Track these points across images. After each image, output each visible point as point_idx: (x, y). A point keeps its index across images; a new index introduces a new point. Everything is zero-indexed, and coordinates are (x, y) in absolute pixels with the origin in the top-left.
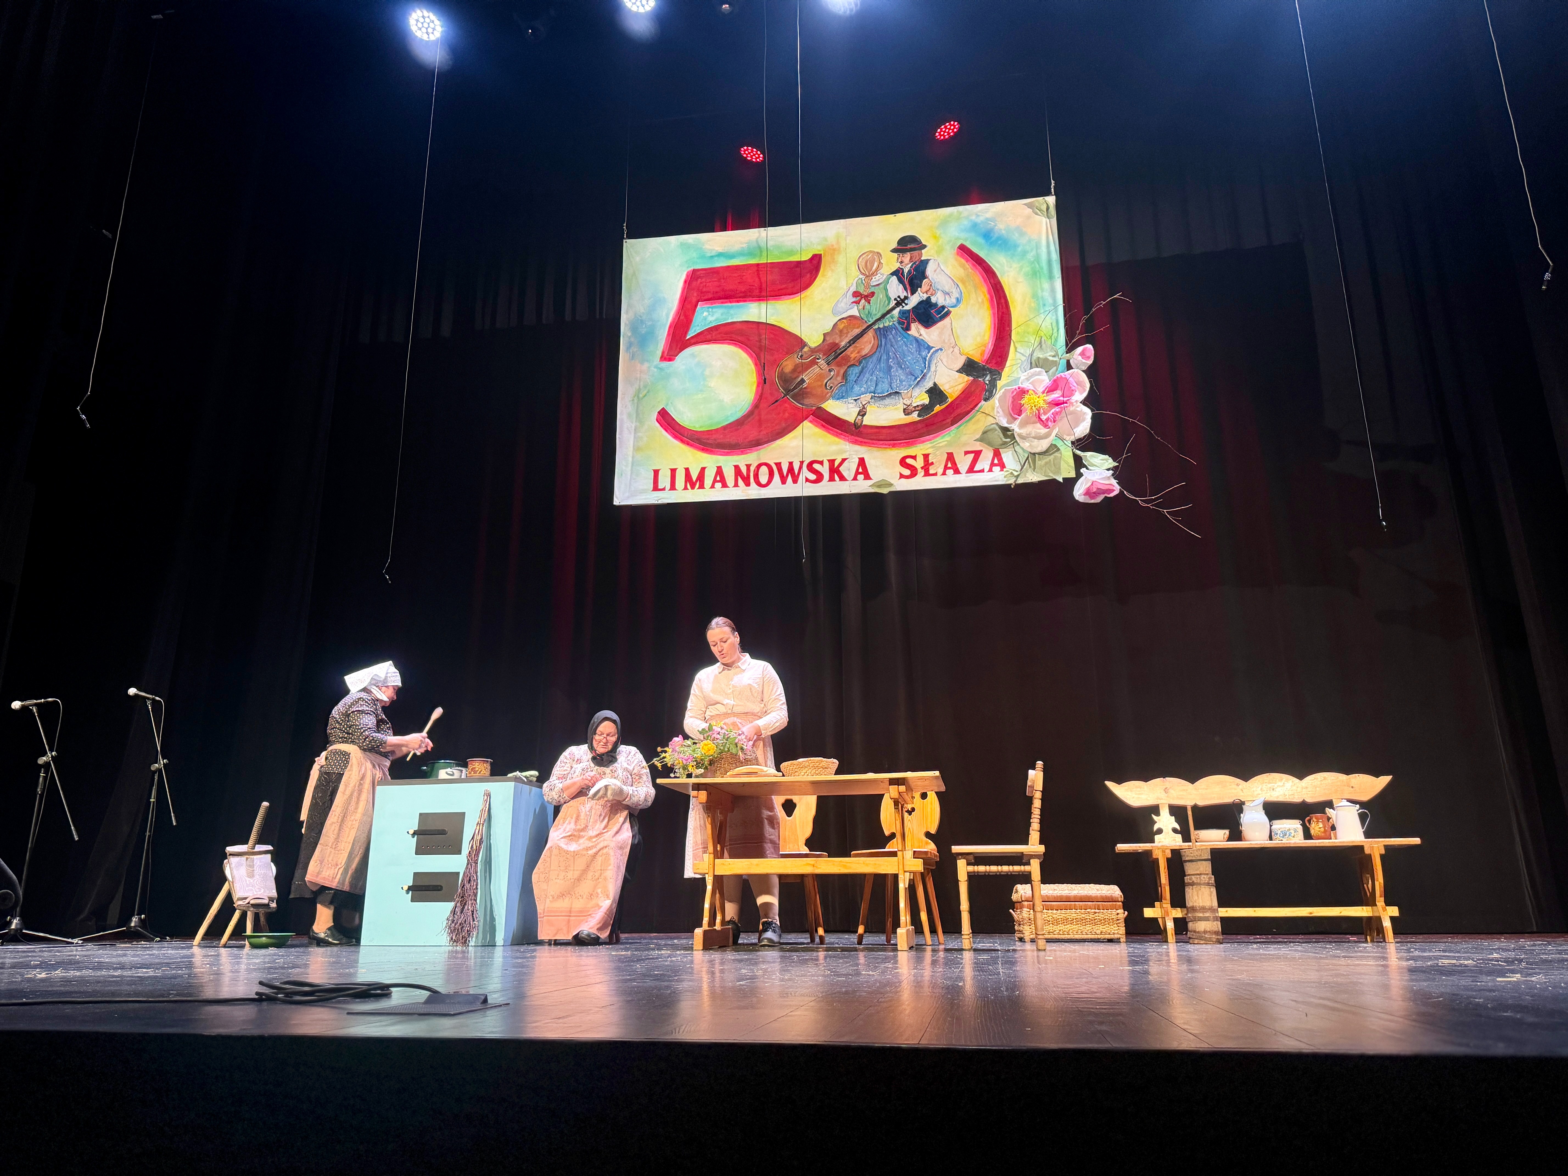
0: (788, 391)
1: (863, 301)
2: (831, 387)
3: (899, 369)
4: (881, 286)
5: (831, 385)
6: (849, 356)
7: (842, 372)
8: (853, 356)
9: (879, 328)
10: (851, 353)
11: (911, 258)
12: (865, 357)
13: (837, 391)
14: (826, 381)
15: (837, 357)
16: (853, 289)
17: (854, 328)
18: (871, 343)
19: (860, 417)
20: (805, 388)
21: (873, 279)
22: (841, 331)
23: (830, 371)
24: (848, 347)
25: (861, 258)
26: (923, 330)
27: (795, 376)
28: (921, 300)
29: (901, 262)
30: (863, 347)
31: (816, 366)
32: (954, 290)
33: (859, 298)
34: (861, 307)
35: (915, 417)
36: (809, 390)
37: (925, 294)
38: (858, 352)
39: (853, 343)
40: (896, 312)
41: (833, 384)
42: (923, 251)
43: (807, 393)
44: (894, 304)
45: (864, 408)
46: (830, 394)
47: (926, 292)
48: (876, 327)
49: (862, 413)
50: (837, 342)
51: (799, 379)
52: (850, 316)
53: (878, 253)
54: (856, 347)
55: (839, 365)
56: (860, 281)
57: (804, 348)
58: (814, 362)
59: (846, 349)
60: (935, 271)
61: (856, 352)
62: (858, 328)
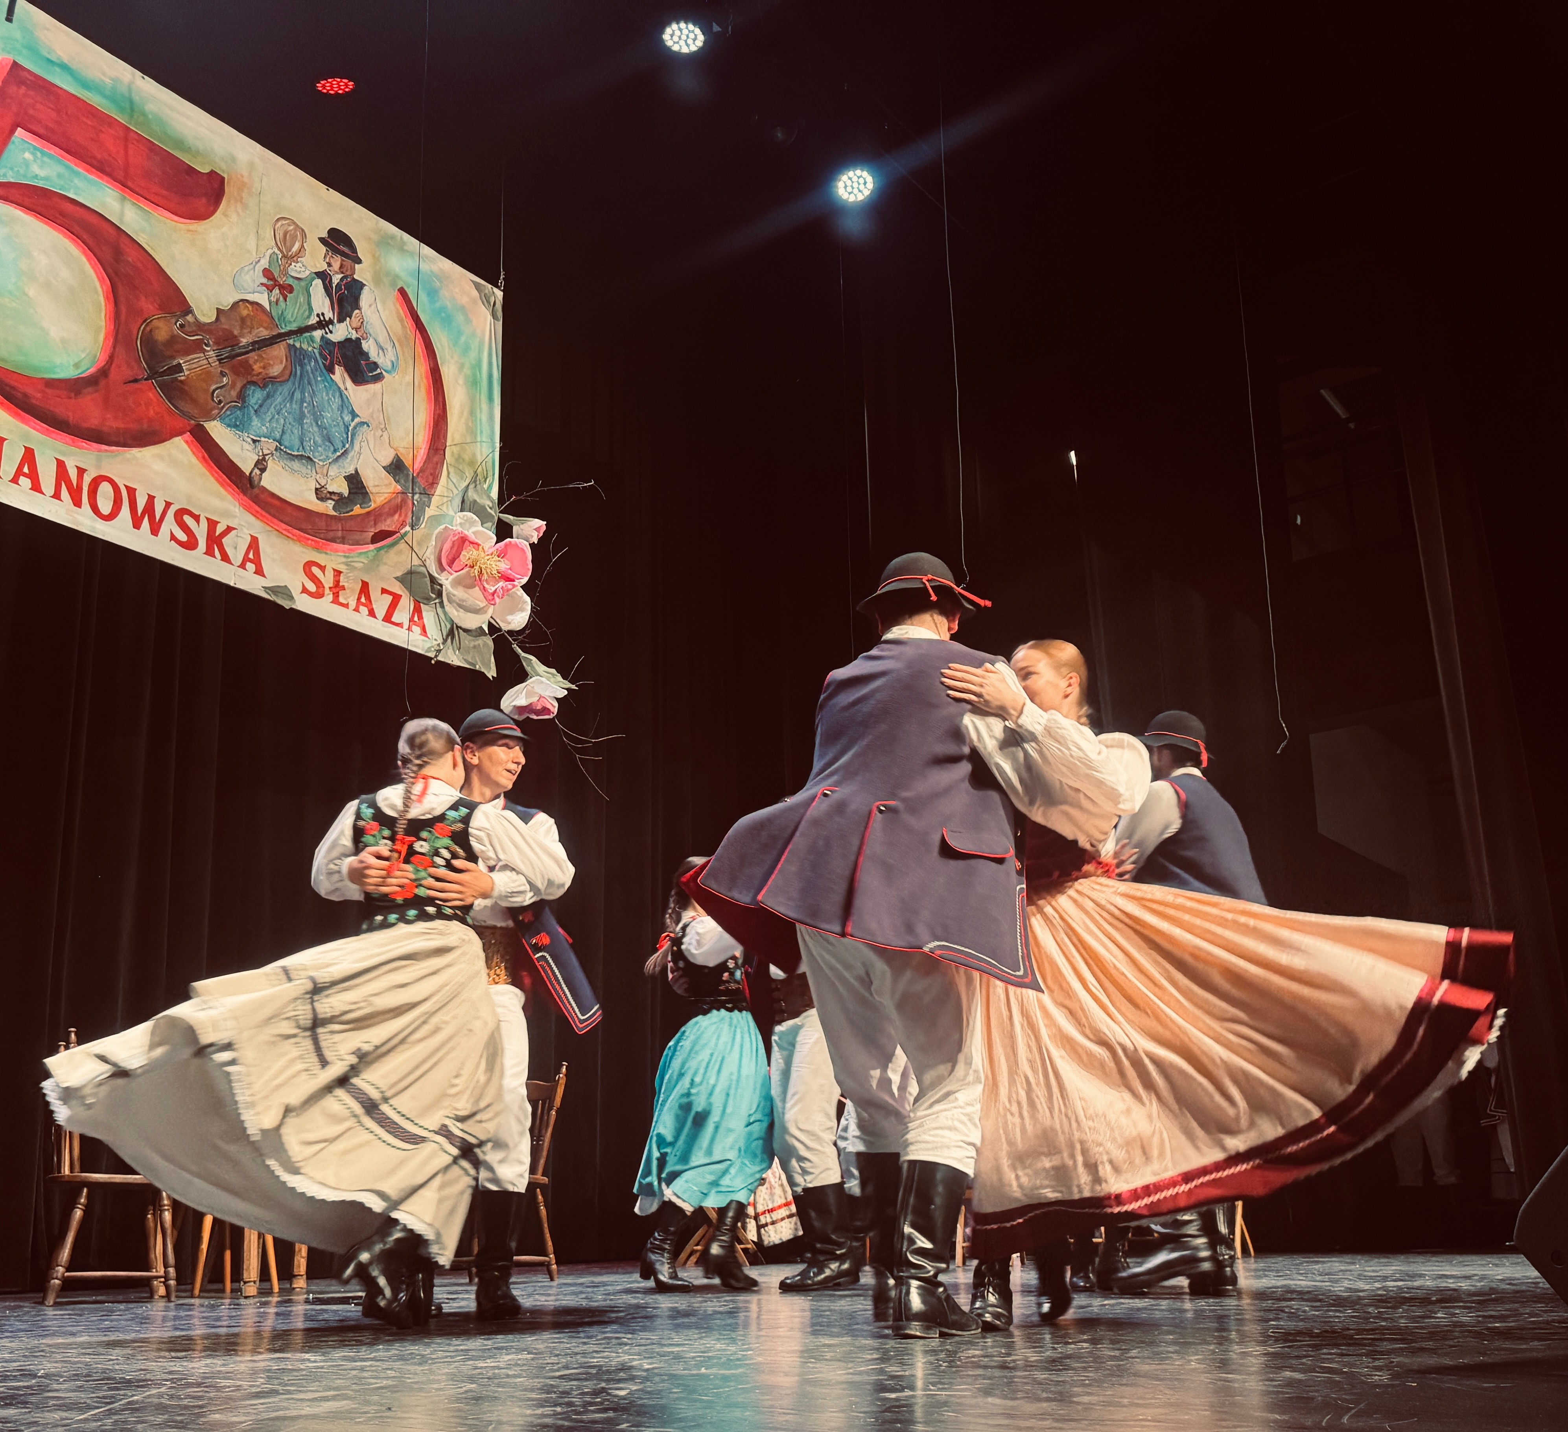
0: (154, 374)
1: (276, 291)
2: (220, 402)
3: (314, 424)
4: (303, 284)
5: (221, 398)
6: (251, 366)
7: (239, 385)
8: (257, 367)
9: (294, 345)
10: (255, 363)
11: (341, 267)
12: (273, 380)
13: (228, 413)
14: (214, 387)
15: (232, 357)
16: (264, 263)
17: (262, 326)
18: (281, 363)
19: (257, 471)
20: (181, 381)
21: (292, 266)
22: (243, 320)
23: (223, 374)
24: (251, 351)
25: (280, 224)
26: (349, 383)
27: (168, 353)
28: (349, 336)
29: (329, 265)
30: (271, 362)
31: (202, 355)
32: (390, 349)
33: (271, 283)
34: (273, 299)
35: (328, 507)
36: (186, 388)
37: (354, 332)
38: (264, 368)
39: (258, 349)
40: (318, 334)
41: (224, 397)
42: (356, 265)
43: (183, 392)
44: (314, 322)
45: (264, 459)
46: (215, 412)
47: (357, 329)
48: (291, 342)
49: (261, 465)
50: (236, 333)
51: (175, 363)
52: (257, 304)
53: (303, 230)
54: (260, 356)
55: (236, 371)
56: (275, 257)
57: (187, 314)
58: (197, 347)
59: (247, 353)
60: (370, 306)
61: (262, 364)
62: (266, 328)
